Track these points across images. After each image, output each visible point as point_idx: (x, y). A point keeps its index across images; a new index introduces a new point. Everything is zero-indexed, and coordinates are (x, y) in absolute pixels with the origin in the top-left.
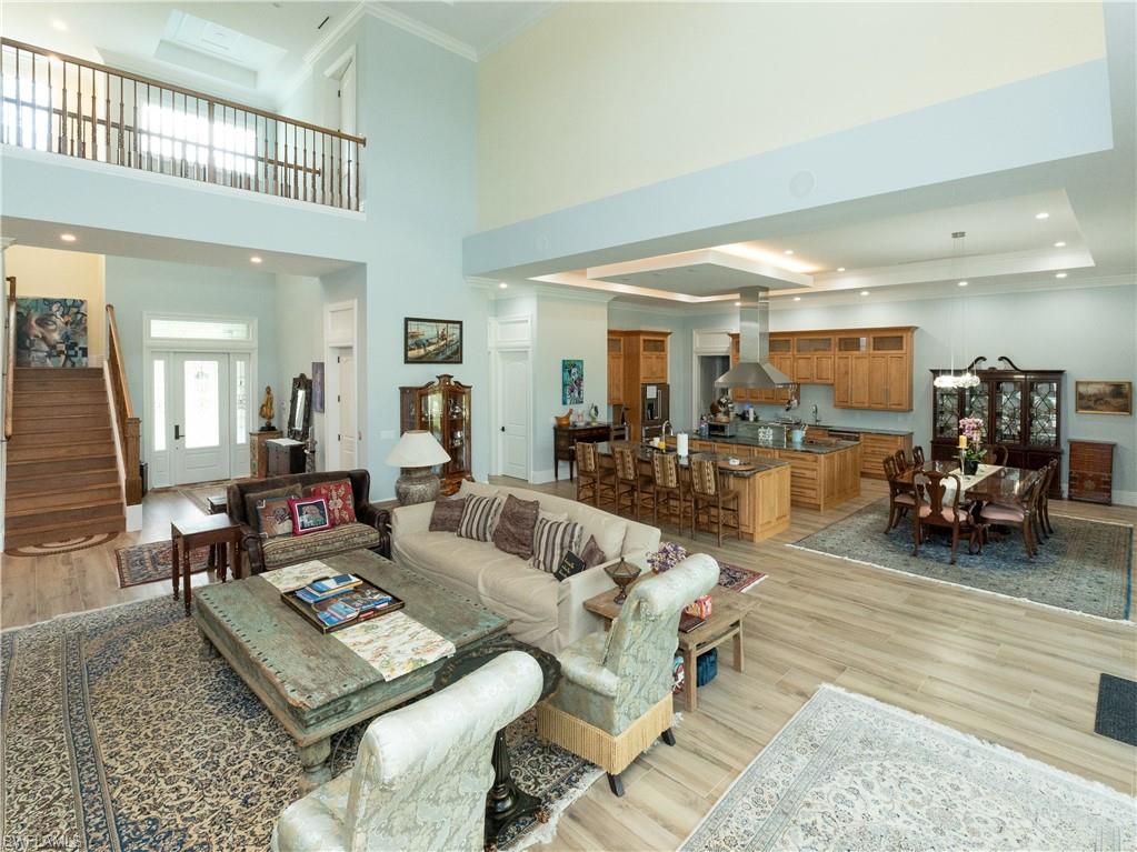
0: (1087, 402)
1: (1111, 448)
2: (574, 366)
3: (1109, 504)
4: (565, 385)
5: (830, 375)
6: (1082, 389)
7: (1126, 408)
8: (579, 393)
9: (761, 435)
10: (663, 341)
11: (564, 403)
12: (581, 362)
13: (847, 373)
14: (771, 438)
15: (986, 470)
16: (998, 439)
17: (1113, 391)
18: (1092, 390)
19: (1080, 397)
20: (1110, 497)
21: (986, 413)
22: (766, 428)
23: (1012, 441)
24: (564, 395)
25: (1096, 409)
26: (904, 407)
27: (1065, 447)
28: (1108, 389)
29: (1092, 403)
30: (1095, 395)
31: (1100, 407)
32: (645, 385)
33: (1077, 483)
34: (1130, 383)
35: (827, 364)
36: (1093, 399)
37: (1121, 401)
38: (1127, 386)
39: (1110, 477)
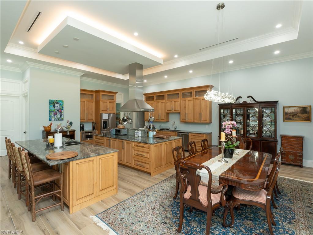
0: (289, 117)
1: (302, 138)
2: (57, 103)
3: (301, 166)
4: (50, 112)
5: (179, 109)
6: (286, 110)
7: (308, 119)
8: (61, 116)
9: (136, 134)
10: (114, 96)
11: (50, 120)
12: (62, 101)
13: (185, 107)
14: (140, 135)
15: (240, 153)
16: (247, 135)
17: (301, 110)
18: (291, 110)
19: (285, 114)
20: (302, 163)
21: (242, 123)
22: (138, 130)
23: (254, 136)
24: (50, 116)
25: (293, 120)
26: (207, 121)
27: (279, 139)
28: (299, 110)
29: (291, 117)
30: (293, 113)
31: (295, 119)
32: (102, 114)
33: (285, 156)
34: (310, 106)
35: (178, 104)
36: (292, 115)
37: (306, 115)
38: (309, 108)
39: (302, 153)
